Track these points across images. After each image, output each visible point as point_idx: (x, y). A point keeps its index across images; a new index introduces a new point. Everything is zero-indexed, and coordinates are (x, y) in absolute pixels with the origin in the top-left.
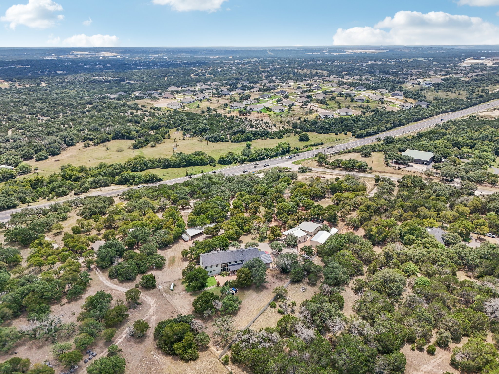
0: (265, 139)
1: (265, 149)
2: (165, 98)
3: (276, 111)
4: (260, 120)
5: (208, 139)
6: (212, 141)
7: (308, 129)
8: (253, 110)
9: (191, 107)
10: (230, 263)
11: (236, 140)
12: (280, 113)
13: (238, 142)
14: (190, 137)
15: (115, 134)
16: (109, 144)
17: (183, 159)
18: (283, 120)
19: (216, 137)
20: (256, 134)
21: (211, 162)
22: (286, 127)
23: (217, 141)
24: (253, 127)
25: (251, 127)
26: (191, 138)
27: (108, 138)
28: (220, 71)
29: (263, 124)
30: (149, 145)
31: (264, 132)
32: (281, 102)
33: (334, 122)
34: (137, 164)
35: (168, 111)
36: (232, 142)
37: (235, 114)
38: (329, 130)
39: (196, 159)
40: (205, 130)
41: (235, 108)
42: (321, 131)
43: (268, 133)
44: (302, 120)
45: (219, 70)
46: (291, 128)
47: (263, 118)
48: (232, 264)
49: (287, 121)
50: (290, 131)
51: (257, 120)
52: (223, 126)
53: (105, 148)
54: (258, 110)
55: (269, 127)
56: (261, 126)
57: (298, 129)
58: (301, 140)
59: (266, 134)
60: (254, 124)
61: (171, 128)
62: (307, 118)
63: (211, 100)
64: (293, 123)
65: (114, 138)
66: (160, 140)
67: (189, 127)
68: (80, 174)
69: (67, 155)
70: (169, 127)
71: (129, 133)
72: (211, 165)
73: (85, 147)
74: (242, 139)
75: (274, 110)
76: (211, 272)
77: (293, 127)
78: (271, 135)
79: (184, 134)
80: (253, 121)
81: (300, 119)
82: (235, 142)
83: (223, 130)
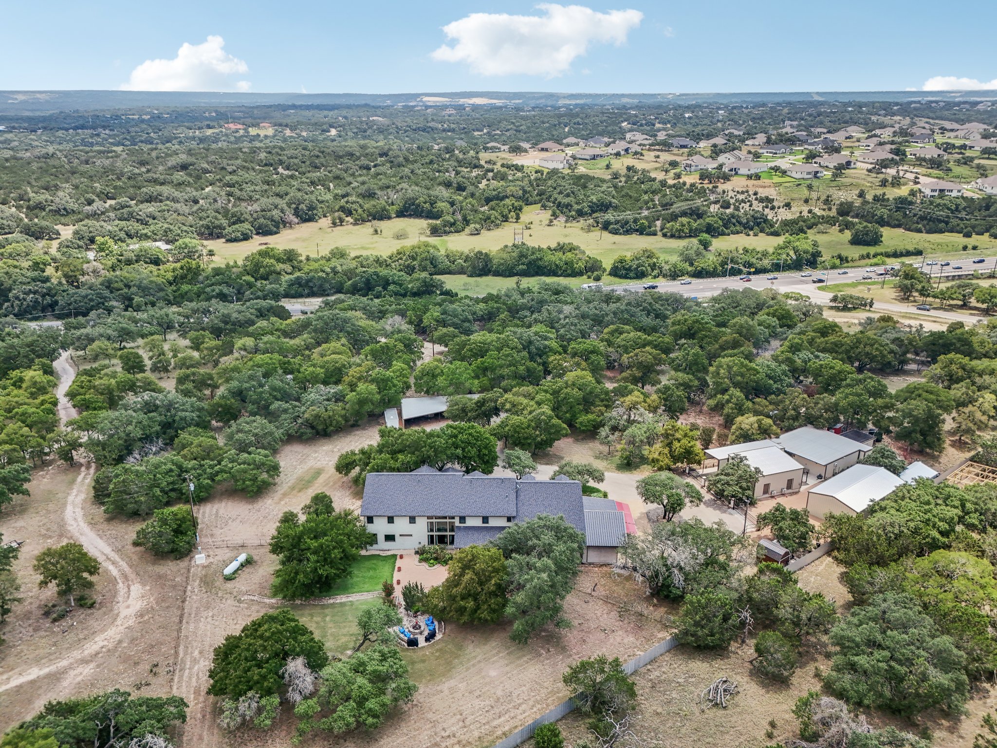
0: (756, 235)
1: (746, 251)
2: (542, 149)
3: (798, 176)
4: (751, 193)
5: (606, 226)
6: (615, 232)
7: (881, 217)
8: (736, 174)
9: (592, 167)
10: (463, 519)
11: (677, 230)
12: (809, 182)
13: (680, 237)
14: (566, 221)
15: (404, 206)
16: (383, 225)
17: (522, 255)
18: (814, 195)
19: (627, 223)
20: (734, 221)
21: (592, 269)
22: (819, 212)
23: (628, 232)
24: (728, 207)
25: (722, 207)
26: (568, 225)
27: (387, 211)
28: (690, 118)
29: (755, 203)
30: (467, 230)
31: (756, 218)
32: (817, 159)
33: (964, 204)
34: (414, 259)
35: (536, 172)
36: (665, 235)
37: (690, 179)
38: (947, 223)
39: (553, 258)
40: (604, 207)
41: (693, 168)
42: (920, 226)
43: (766, 221)
44: (869, 197)
45: (687, 115)
46: (833, 213)
47: (760, 190)
48: (470, 522)
49: (823, 198)
50: (831, 221)
51: (743, 193)
52: (653, 200)
53: (372, 230)
54: (749, 173)
55: (773, 208)
56: (751, 206)
57: (853, 217)
58: (856, 241)
59: (758, 224)
60: (732, 201)
61: (531, 204)
62: (884, 194)
63: (642, 155)
64: (842, 204)
65: (401, 214)
66: (493, 222)
67: (570, 200)
68: (280, 267)
69: (290, 237)
70: (526, 199)
71: (432, 204)
72: (589, 277)
73: (334, 224)
74: (691, 230)
75: (794, 175)
76: (390, 538)
77: (838, 213)
78: (772, 226)
79: (554, 215)
80: (731, 194)
81: (861, 195)
82: (672, 236)
83: (648, 208)
